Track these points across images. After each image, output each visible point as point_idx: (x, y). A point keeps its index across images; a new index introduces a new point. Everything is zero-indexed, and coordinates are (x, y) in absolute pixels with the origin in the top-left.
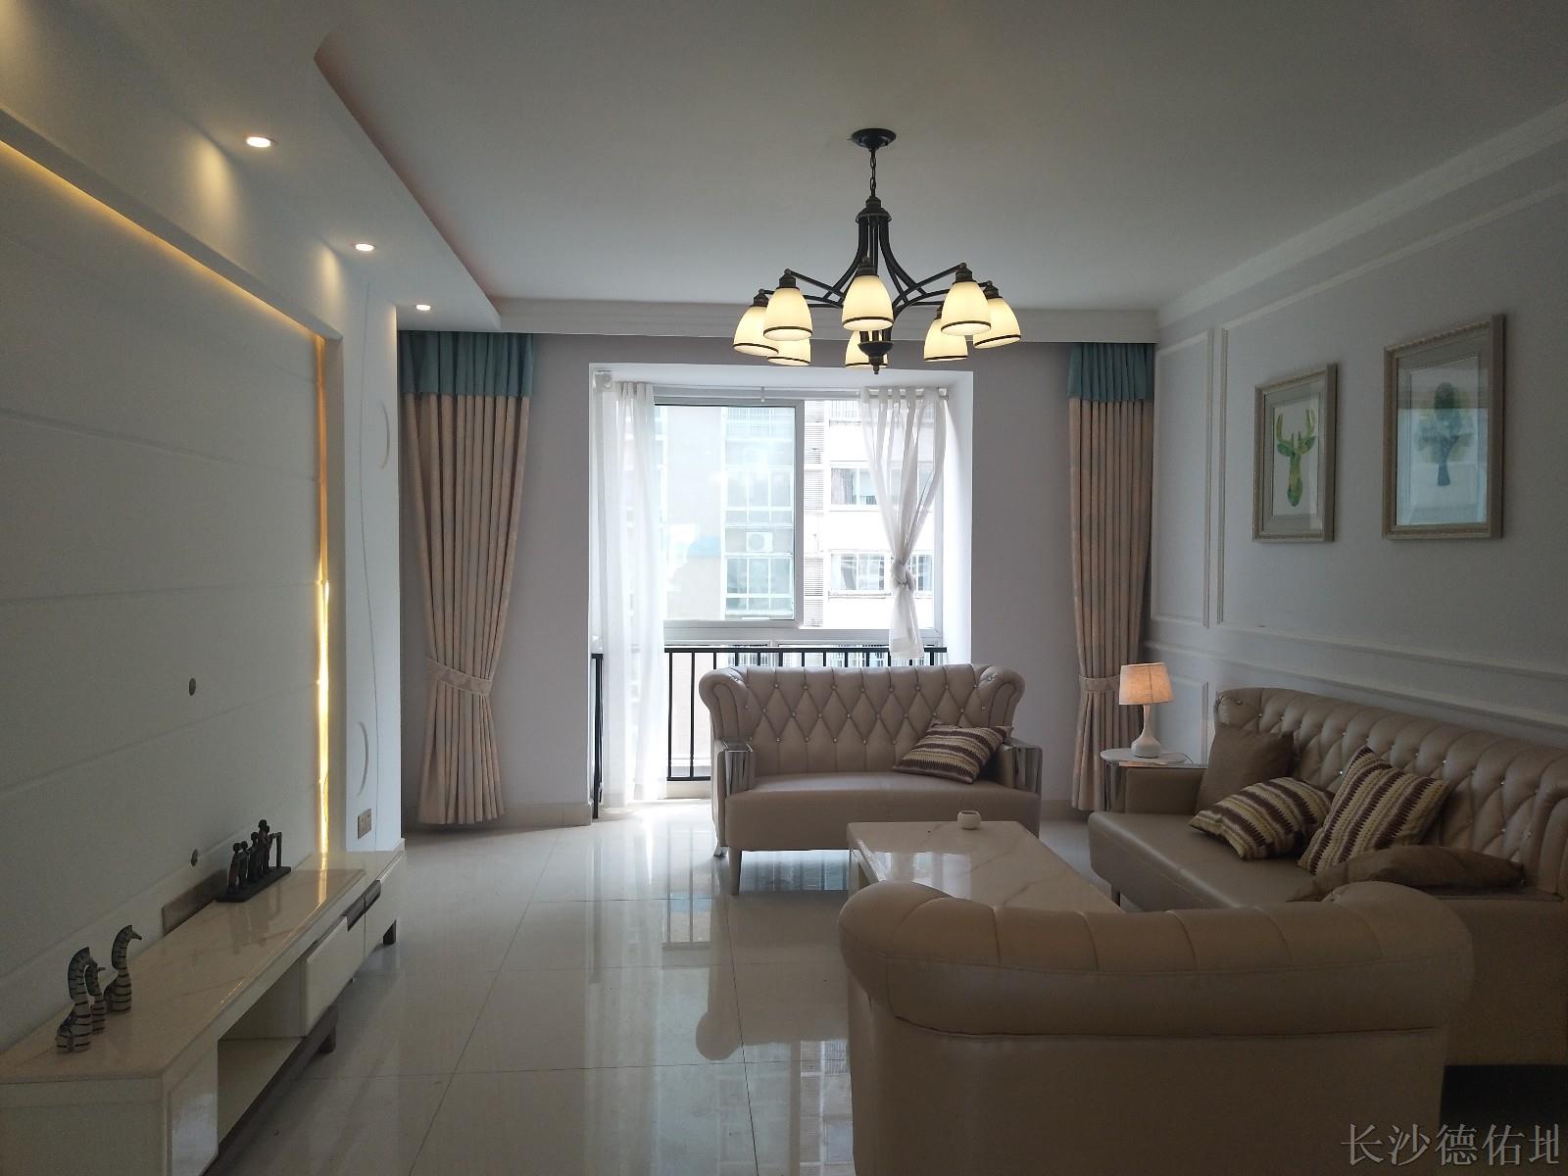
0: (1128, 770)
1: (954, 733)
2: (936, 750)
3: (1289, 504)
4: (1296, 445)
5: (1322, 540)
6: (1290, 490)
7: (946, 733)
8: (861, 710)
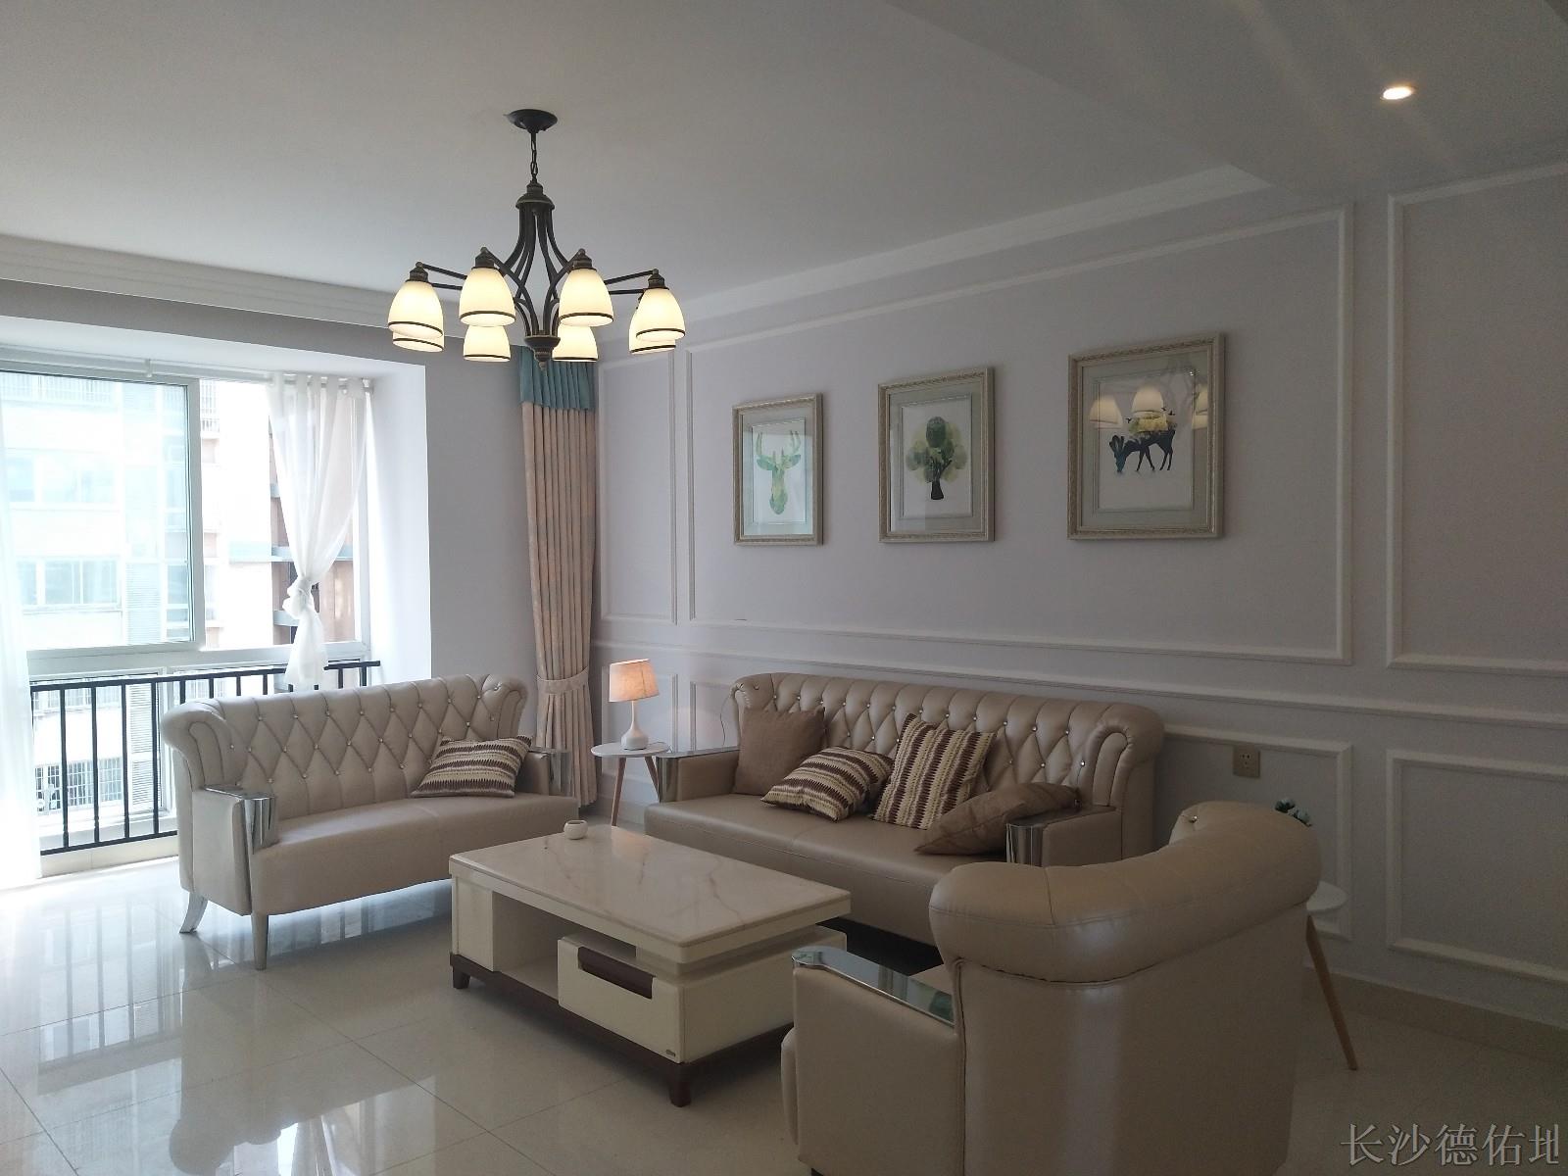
0: (680, 761)
1: (480, 748)
2: (466, 767)
3: (773, 513)
4: (779, 461)
5: (815, 543)
6: (773, 500)
7: (470, 749)
8: (362, 735)
